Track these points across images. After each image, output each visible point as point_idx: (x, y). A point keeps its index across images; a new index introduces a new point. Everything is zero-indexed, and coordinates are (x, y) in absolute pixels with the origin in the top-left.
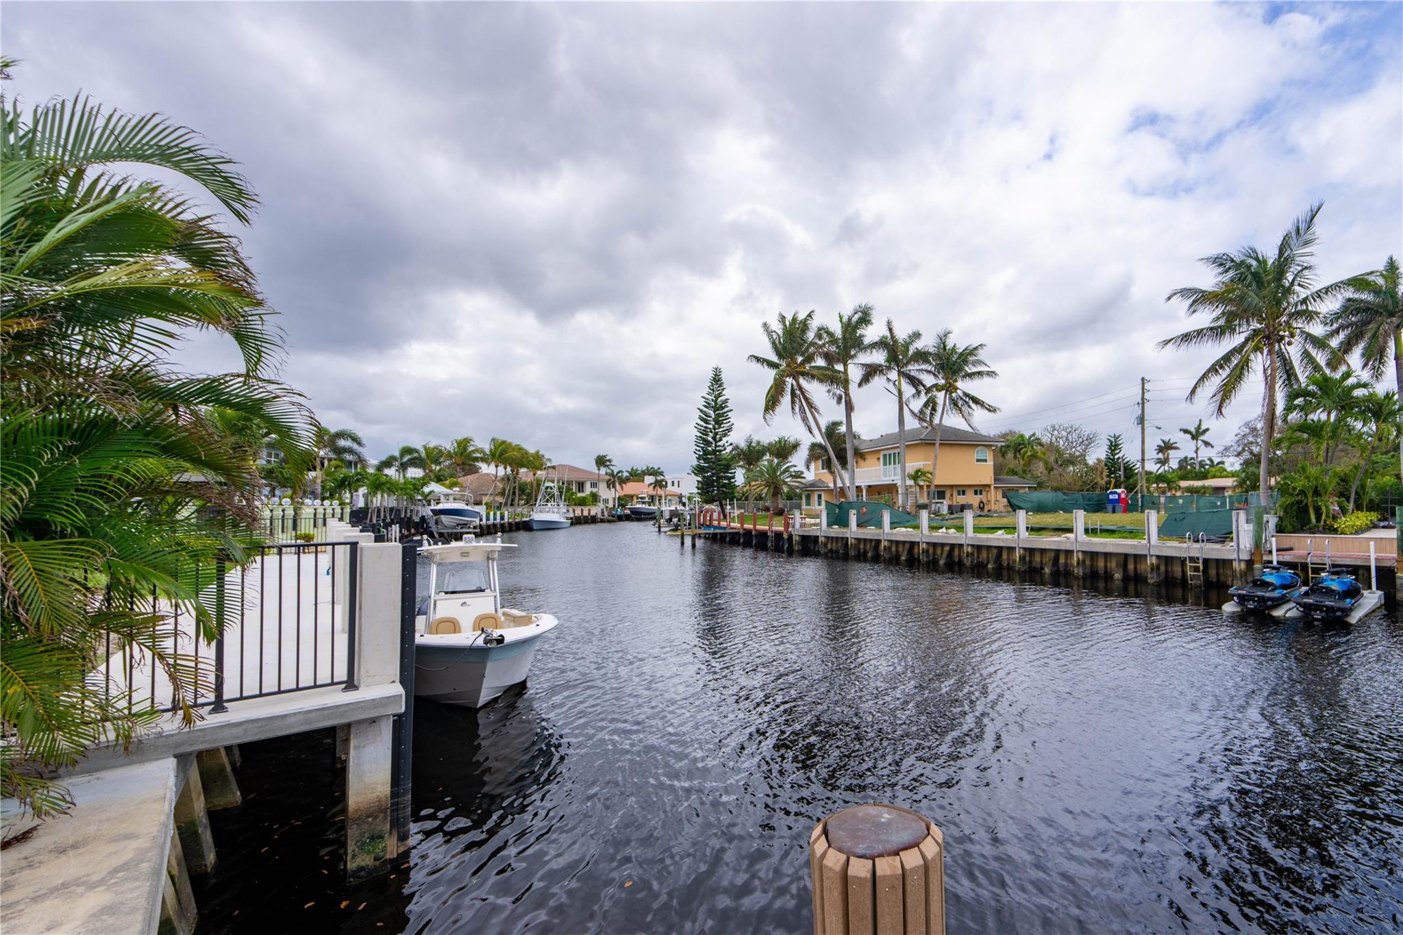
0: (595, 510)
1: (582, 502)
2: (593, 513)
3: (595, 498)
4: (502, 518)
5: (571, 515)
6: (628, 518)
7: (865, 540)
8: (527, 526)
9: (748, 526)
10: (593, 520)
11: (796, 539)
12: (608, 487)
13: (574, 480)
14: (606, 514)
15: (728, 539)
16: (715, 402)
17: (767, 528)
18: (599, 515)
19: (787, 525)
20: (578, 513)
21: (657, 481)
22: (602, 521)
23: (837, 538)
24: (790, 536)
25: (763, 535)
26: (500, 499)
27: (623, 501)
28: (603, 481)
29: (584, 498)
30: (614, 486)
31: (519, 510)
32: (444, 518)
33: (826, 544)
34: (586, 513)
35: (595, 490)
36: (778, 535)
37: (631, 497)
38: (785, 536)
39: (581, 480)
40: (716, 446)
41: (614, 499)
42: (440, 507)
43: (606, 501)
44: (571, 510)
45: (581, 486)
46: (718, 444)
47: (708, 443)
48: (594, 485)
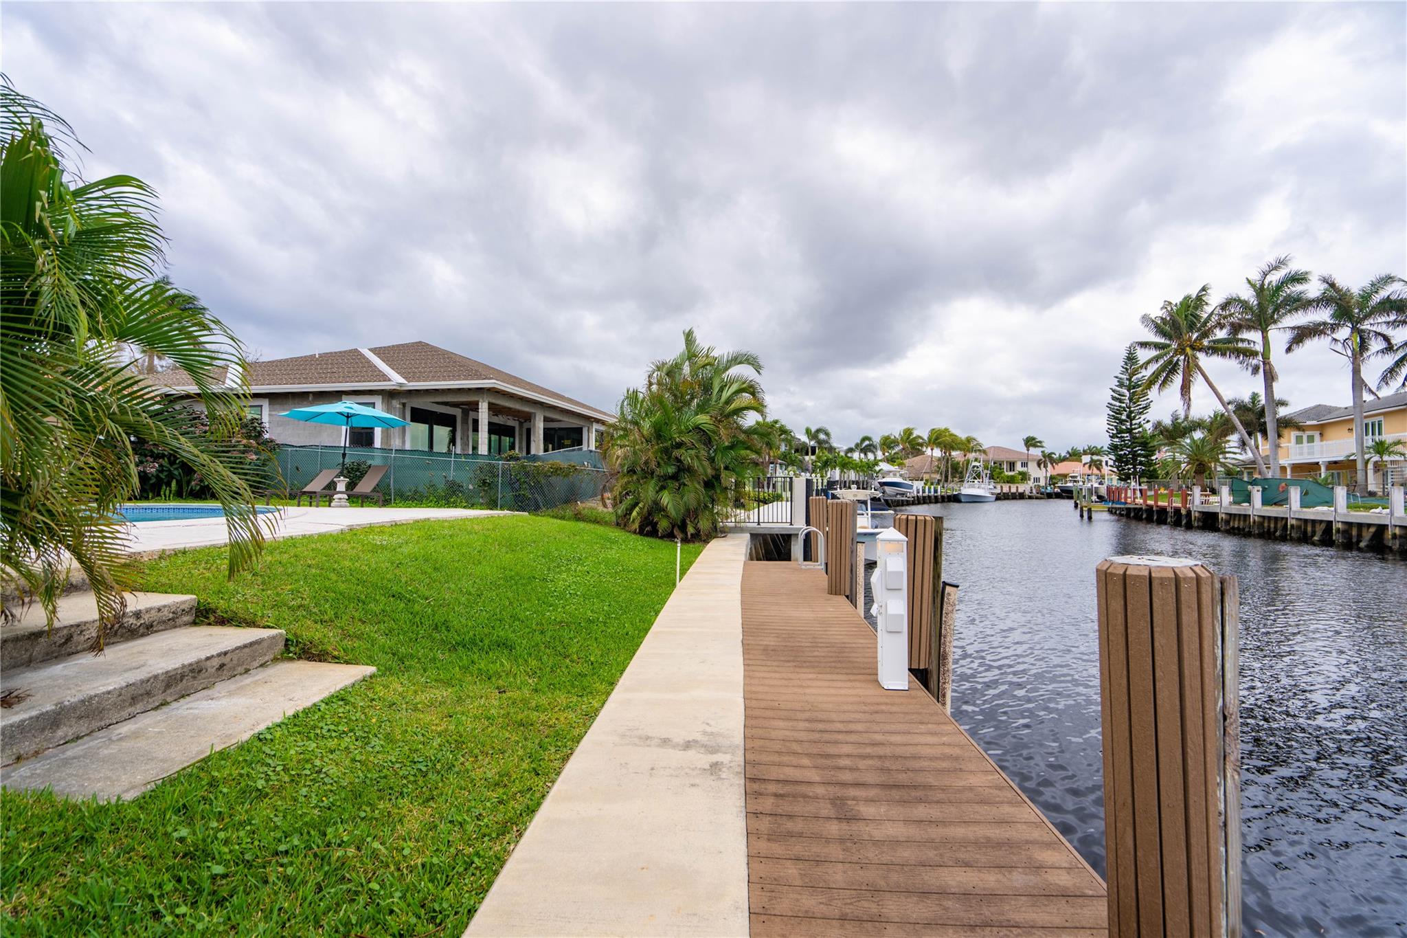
0: (1023, 488)
1: (1011, 480)
2: (1021, 490)
3: (1024, 477)
4: (936, 491)
5: (998, 491)
6: (1058, 496)
7: (1269, 518)
8: (956, 499)
9: (1150, 502)
10: (1021, 496)
11: (1195, 515)
12: (1039, 465)
13: (1005, 460)
14: (1034, 491)
15: (1132, 515)
16: (1129, 380)
17: (1166, 504)
18: (1027, 493)
19: (1185, 501)
20: (1006, 489)
21: (1092, 461)
22: (1030, 498)
23: (1240, 515)
24: (1189, 513)
25: (1163, 511)
26: (938, 477)
27: (1052, 480)
28: (1033, 460)
29: (1012, 477)
30: (1045, 466)
31: (951, 485)
32: (887, 489)
33: (1227, 522)
34: (1013, 490)
35: (1024, 469)
36: (1177, 511)
37: (1065, 476)
38: (1183, 512)
39: (1012, 460)
40: (1131, 425)
41: (1046, 477)
42: (884, 480)
43: (1037, 480)
44: (999, 486)
45: (1012, 465)
46: (1134, 422)
47: (1122, 422)
48: (1024, 465)
